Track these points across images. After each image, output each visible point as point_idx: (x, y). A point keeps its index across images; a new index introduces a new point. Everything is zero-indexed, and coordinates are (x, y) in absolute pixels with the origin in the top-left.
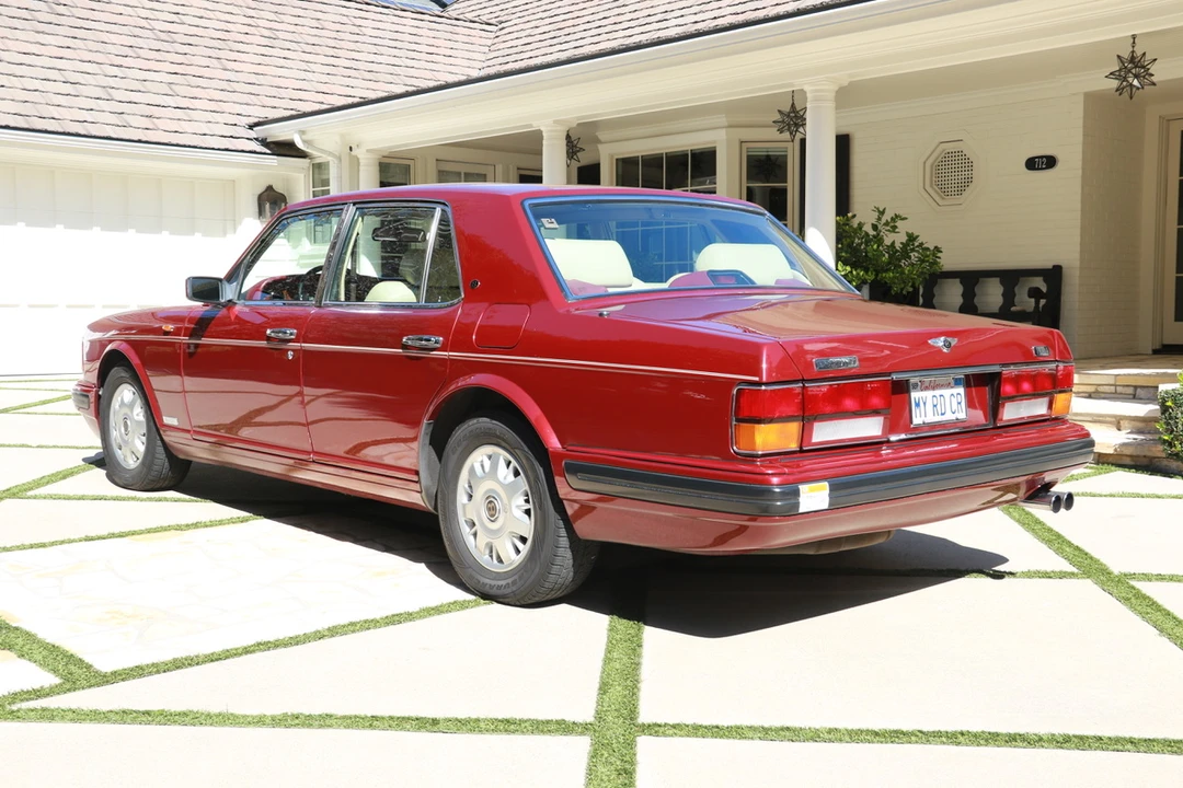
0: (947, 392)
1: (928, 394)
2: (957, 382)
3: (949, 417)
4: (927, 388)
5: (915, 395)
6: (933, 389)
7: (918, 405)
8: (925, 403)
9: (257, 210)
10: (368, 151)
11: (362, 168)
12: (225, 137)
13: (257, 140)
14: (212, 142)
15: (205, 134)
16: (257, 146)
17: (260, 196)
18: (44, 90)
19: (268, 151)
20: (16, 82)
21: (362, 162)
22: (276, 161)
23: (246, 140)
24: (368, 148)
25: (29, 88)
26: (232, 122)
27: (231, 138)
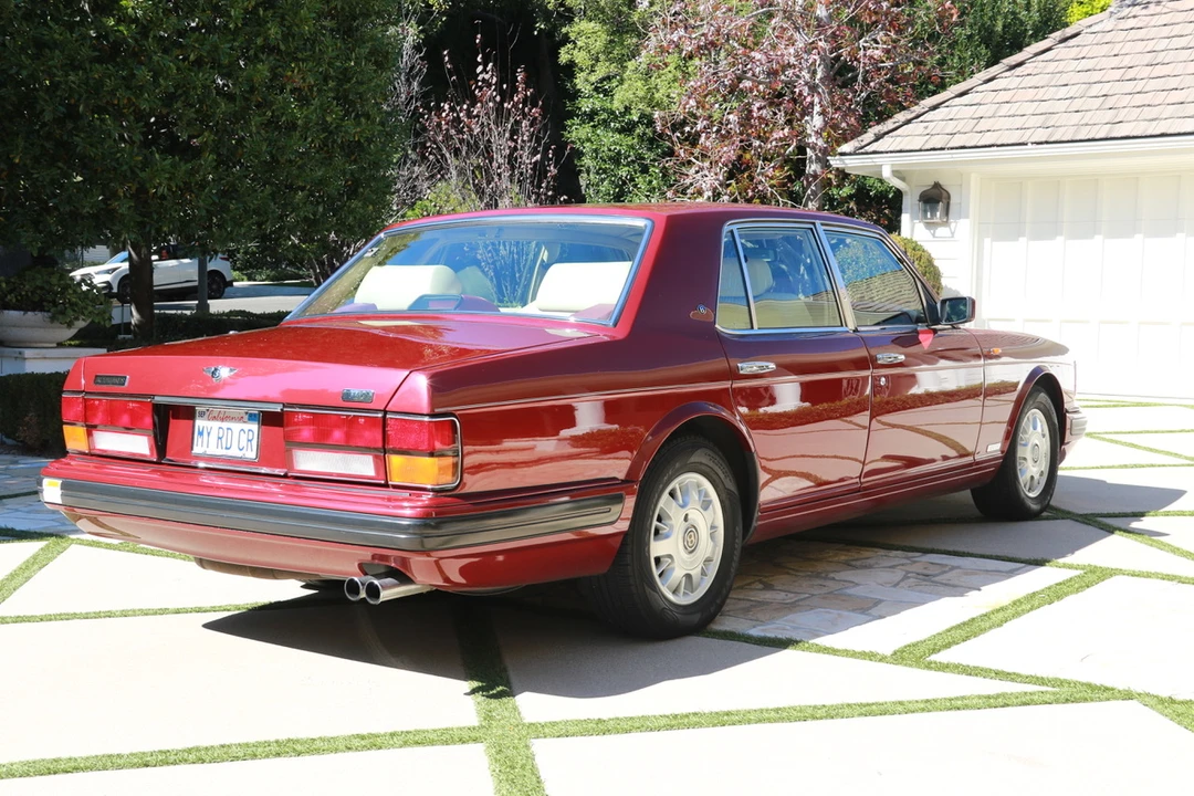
0: (236, 427)
1: (216, 424)
2: (252, 417)
3: (234, 452)
4: (214, 418)
5: (200, 423)
6: (222, 420)
7: (201, 434)
8: (209, 434)
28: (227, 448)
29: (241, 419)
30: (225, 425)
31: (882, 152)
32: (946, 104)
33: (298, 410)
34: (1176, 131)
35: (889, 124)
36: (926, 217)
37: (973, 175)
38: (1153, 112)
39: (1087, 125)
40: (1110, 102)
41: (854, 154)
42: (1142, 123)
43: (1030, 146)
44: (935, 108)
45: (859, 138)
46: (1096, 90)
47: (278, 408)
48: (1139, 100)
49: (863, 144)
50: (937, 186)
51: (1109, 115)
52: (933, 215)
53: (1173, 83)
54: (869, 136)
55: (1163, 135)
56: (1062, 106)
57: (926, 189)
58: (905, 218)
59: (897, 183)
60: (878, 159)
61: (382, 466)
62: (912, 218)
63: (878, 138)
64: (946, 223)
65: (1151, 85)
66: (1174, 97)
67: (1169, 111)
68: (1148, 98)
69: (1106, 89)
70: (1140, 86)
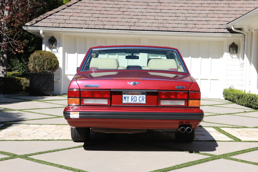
2: (143, 94)
4: (130, 94)
5: (124, 96)
6: (132, 95)
8: (128, 98)
9: (229, 50)
10: (254, 30)
11: (254, 36)
12: (217, 29)
13: (227, 29)
14: (211, 30)
15: (210, 28)
16: (226, 31)
17: (230, 46)
18: (168, 19)
19: (229, 32)
20: (162, 18)
21: (254, 34)
22: (231, 35)
23: (223, 29)
24: (254, 29)
25: (164, 19)
26: (222, 24)
27: (218, 29)
28: (135, 101)
29: (139, 94)
30: (134, 96)
31: (40, 27)
32: (54, 14)
33: (163, 91)
35: (39, 19)
36: (50, 46)
37: (63, 35)
38: (113, 23)
39: (97, 25)
40: (100, 19)
41: (31, 26)
42: (111, 26)
43: (84, 29)
44: (51, 15)
45: (31, 22)
46: (94, 15)
47: (157, 91)
48: (107, 19)
49: (33, 23)
50: (53, 37)
51: (101, 23)
52: (52, 45)
53: (114, 16)
54: (34, 21)
55: (117, 29)
56: (88, 19)
57: (50, 38)
58: (43, 46)
59: (43, 36)
60: (39, 28)
61: (187, 103)
62: (45, 46)
63: (37, 22)
64: (55, 48)
65: (108, 16)
66: (116, 20)
67: (116, 23)
68: (109, 19)
69: (97, 16)
70: (106, 16)
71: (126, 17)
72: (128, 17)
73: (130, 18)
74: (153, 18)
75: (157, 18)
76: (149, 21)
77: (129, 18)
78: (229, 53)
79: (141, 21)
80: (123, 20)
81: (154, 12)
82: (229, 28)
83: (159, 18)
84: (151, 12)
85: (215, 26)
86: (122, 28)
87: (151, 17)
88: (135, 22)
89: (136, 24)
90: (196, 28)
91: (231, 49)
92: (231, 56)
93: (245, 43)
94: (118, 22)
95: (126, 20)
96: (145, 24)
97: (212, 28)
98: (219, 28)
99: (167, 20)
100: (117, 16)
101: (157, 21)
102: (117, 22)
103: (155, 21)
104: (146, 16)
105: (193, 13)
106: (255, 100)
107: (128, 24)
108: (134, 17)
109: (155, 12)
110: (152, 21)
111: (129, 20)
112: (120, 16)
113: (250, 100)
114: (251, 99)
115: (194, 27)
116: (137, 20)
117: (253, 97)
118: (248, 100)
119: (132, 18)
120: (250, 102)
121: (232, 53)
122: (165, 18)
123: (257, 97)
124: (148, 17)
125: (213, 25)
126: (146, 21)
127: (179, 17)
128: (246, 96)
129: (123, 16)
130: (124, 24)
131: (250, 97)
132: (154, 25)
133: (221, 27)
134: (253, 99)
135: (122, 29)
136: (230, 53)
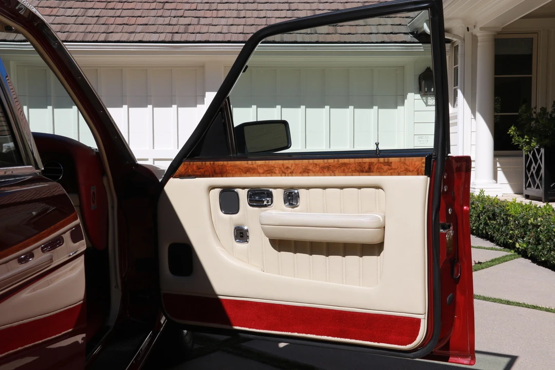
9: (418, 86)
10: (482, 29)
11: (479, 44)
12: (387, 34)
13: (412, 33)
14: (374, 38)
15: (371, 34)
16: (409, 38)
17: (420, 76)
18: (270, 16)
19: (417, 41)
20: (255, 14)
21: (479, 39)
22: (422, 48)
23: (402, 34)
24: (480, 26)
25: (261, 16)
26: (398, 23)
27: (391, 35)
34: (148, 40)
38: (131, 29)
39: (90, 32)
40: (102, 20)
42: (125, 34)
46: (90, 12)
48: (119, 21)
51: (103, 28)
53: (138, 13)
56: (72, 20)
65: (125, 13)
66: (140, 21)
67: (140, 28)
68: (125, 20)
69: (97, 12)
70: (118, 13)
71: (167, 13)
72: (174, 13)
73: (178, 17)
74: (235, 14)
75: (242, 14)
76: (223, 21)
77: (174, 17)
78: (419, 93)
79: (203, 21)
80: (160, 20)
81: (238, 3)
82: (417, 32)
83: (249, 14)
84: (231, 3)
85: (382, 29)
86: (155, 37)
87: (228, 14)
88: (189, 25)
89: (191, 29)
90: (336, 33)
91: (423, 83)
92: (425, 100)
93: (459, 65)
94: (146, 25)
95: (167, 20)
96: (212, 29)
97: (376, 32)
98: (391, 33)
99: (268, 19)
100: (145, 13)
101: (242, 21)
102: (144, 25)
103: (237, 21)
104: (218, 10)
105: (331, 3)
106: (503, 219)
107: (169, 29)
108: (187, 13)
109: (241, 2)
110: (230, 21)
111: (174, 21)
112: (153, 13)
113: (485, 219)
114: (489, 217)
115: (331, 32)
116: (195, 21)
117: (497, 211)
118: (479, 216)
119: (181, 17)
120: (486, 224)
121: (427, 92)
122: (262, 14)
123: (509, 213)
124: (221, 14)
125: (379, 26)
126: (216, 21)
127: (298, 10)
128: (473, 206)
129: (160, 13)
130: (161, 29)
131: (484, 208)
132: (234, 29)
133: (396, 29)
134: (494, 215)
135: (152, 40)
136: (423, 94)
